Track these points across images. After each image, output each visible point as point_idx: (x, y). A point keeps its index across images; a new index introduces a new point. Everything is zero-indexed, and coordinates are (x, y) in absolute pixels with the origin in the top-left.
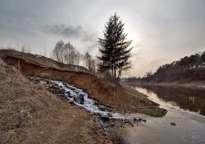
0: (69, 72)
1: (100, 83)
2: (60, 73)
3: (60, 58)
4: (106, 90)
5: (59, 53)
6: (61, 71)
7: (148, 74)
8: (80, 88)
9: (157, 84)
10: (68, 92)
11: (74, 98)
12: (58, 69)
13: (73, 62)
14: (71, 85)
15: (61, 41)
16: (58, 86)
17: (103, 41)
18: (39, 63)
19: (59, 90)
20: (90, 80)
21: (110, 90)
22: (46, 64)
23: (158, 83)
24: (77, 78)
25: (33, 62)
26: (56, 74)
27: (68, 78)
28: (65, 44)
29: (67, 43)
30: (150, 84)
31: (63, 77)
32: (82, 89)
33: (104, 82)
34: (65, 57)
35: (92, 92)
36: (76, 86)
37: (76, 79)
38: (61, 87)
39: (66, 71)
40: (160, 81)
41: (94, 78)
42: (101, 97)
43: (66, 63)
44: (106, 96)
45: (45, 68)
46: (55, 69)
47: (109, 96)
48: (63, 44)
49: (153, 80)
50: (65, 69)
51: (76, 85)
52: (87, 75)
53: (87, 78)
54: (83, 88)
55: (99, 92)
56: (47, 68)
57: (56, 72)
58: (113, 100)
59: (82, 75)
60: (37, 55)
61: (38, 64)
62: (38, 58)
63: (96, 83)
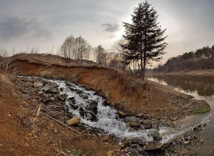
0: (76, 67)
1: (122, 80)
2: (65, 70)
3: (67, 54)
4: (134, 89)
5: (67, 48)
6: (66, 67)
7: (159, 65)
8: (91, 89)
9: (168, 74)
10: (72, 99)
11: (81, 109)
12: (62, 65)
13: (82, 57)
14: (77, 85)
15: (71, 36)
16: (58, 89)
17: (129, 26)
18: (42, 61)
19: (58, 96)
20: (106, 76)
21: (140, 90)
22: (50, 61)
23: (168, 72)
24: (87, 74)
25: (37, 61)
26: (59, 72)
27: (74, 75)
28: (75, 39)
29: (78, 37)
30: (161, 74)
31: (67, 75)
32: (93, 90)
33: (129, 78)
34: (74, 51)
35: (110, 94)
36: (84, 87)
37: (86, 76)
38: (62, 90)
39: (73, 67)
40: (170, 71)
41: (113, 73)
42: (126, 101)
43: (74, 58)
44: (134, 99)
45: (47, 65)
46: (58, 66)
47: (139, 98)
48: (73, 38)
49: (163, 71)
50: (72, 64)
51: (85, 84)
52: (102, 70)
53: (102, 74)
54: (95, 88)
55: (121, 93)
56: (49, 65)
57: (60, 69)
58: (146, 104)
59: (95, 71)
60: (43, 54)
61: (40, 63)
62: (43, 56)
63: (116, 81)
